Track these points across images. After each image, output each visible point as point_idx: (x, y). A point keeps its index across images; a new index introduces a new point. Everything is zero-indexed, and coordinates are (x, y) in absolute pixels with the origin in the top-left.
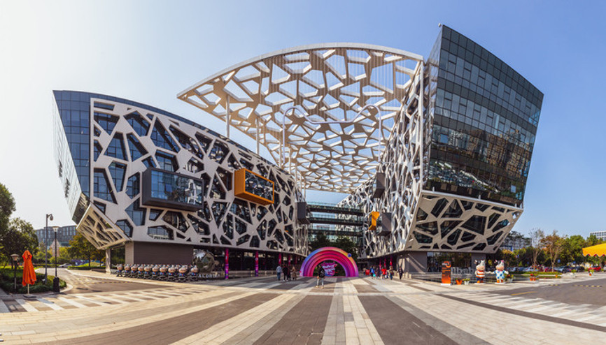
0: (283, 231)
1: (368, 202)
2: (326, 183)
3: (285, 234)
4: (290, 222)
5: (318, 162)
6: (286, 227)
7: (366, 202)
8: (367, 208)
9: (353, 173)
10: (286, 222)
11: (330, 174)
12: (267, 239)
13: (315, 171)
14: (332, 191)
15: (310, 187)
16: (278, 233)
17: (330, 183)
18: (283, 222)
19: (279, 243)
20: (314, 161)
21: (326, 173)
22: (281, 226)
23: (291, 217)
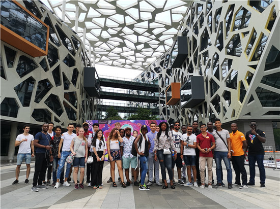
0: (62, 99)
1: (164, 76)
2: (118, 57)
3: (64, 102)
4: (72, 88)
5: (110, 30)
6: (66, 94)
7: (161, 76)
8: (163, 83)
9: (147, 46)
10: (66, 88)
11: (122, 45)
12: (34, 105)
13: (105, 41)
14: (123, 67)
15: (100, 61)
16: (53, 100)
17: (122, 57)
18: (62, 86)
19: (54, 114)
20: (105, 28)
21: (118, 44)
22: (58, 91)
23: (74, 82)
